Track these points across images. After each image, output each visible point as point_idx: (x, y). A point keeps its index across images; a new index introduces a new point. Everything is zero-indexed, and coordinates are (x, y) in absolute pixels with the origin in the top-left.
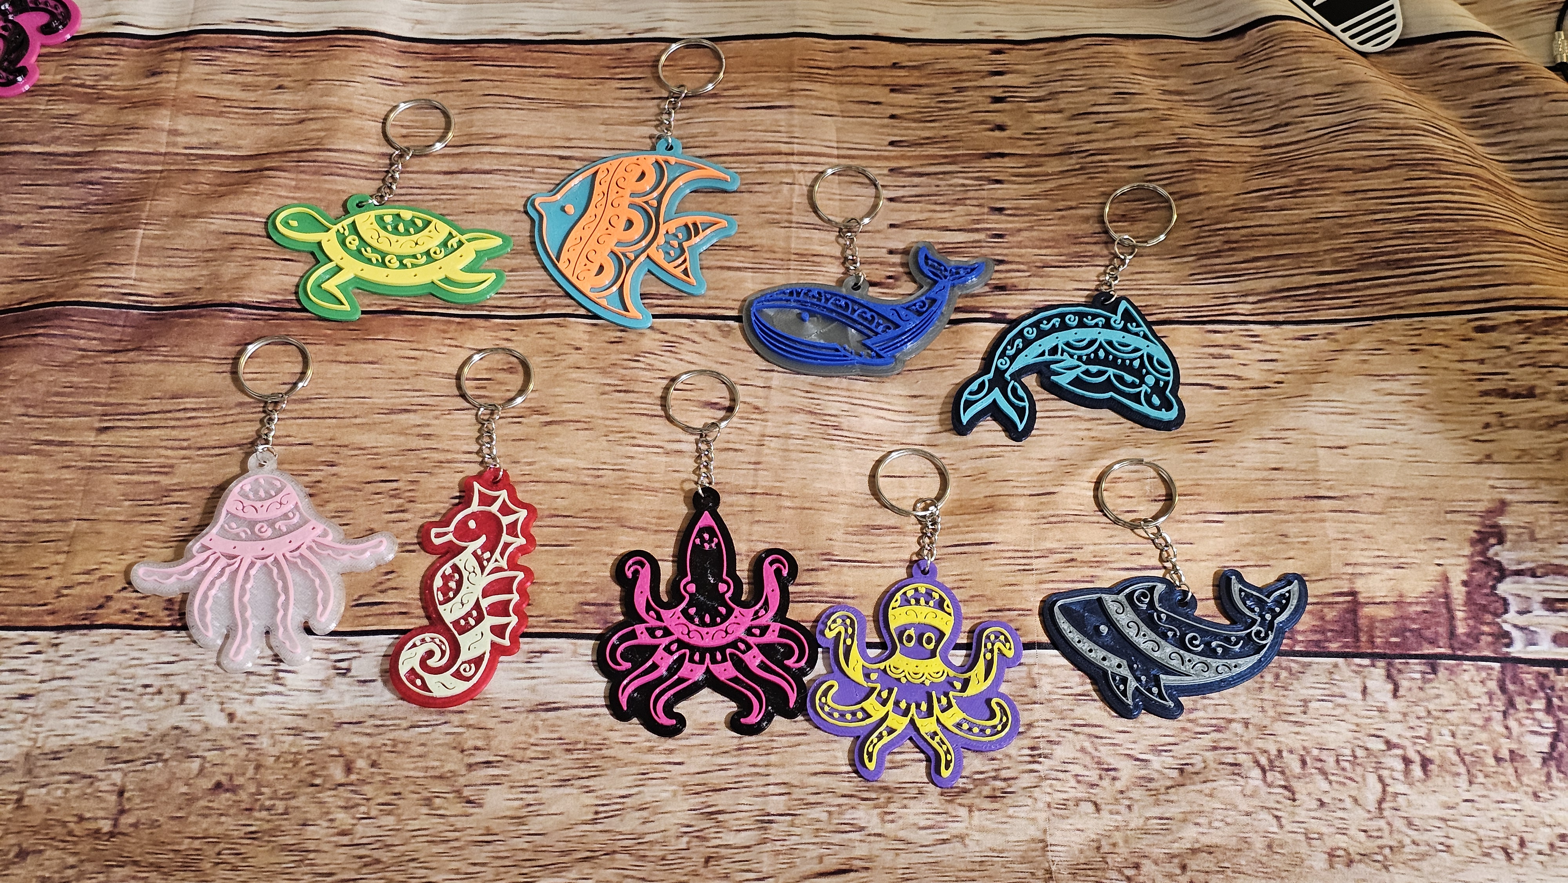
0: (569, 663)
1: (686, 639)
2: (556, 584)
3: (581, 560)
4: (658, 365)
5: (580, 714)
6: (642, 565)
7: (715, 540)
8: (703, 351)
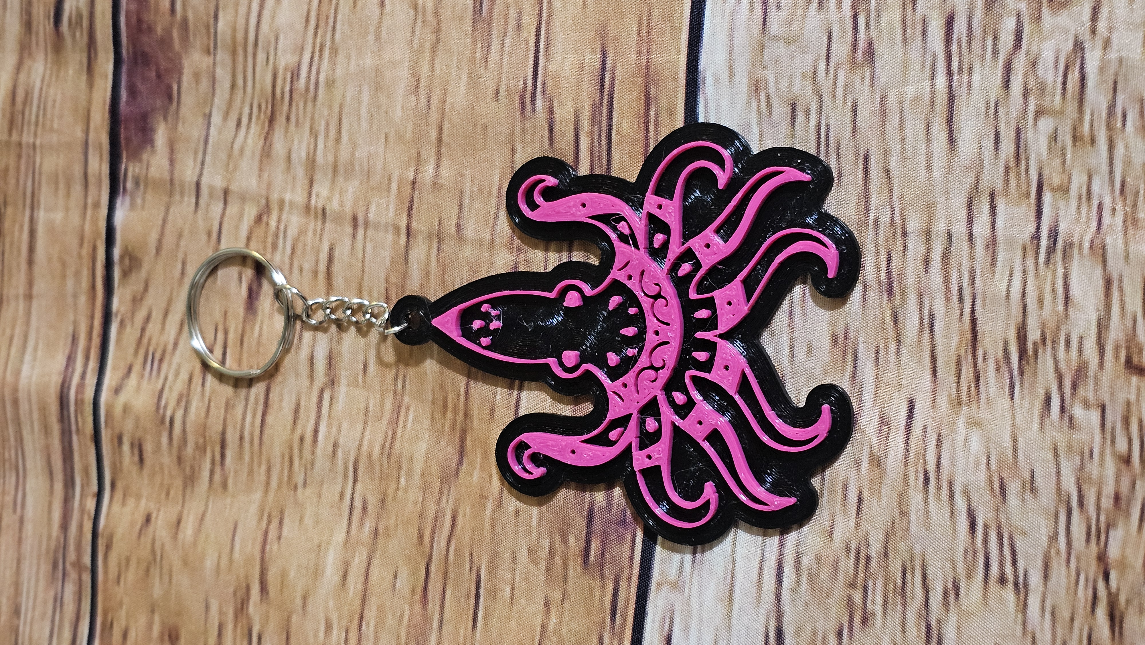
0: (694, 600)
1: (664, 375)
2: (547, 604)
3: (507, 556)
4: (180, 386)
5: (794, 591)
6: (523, 446)
7: (484, 308)
8: (163, 305)
